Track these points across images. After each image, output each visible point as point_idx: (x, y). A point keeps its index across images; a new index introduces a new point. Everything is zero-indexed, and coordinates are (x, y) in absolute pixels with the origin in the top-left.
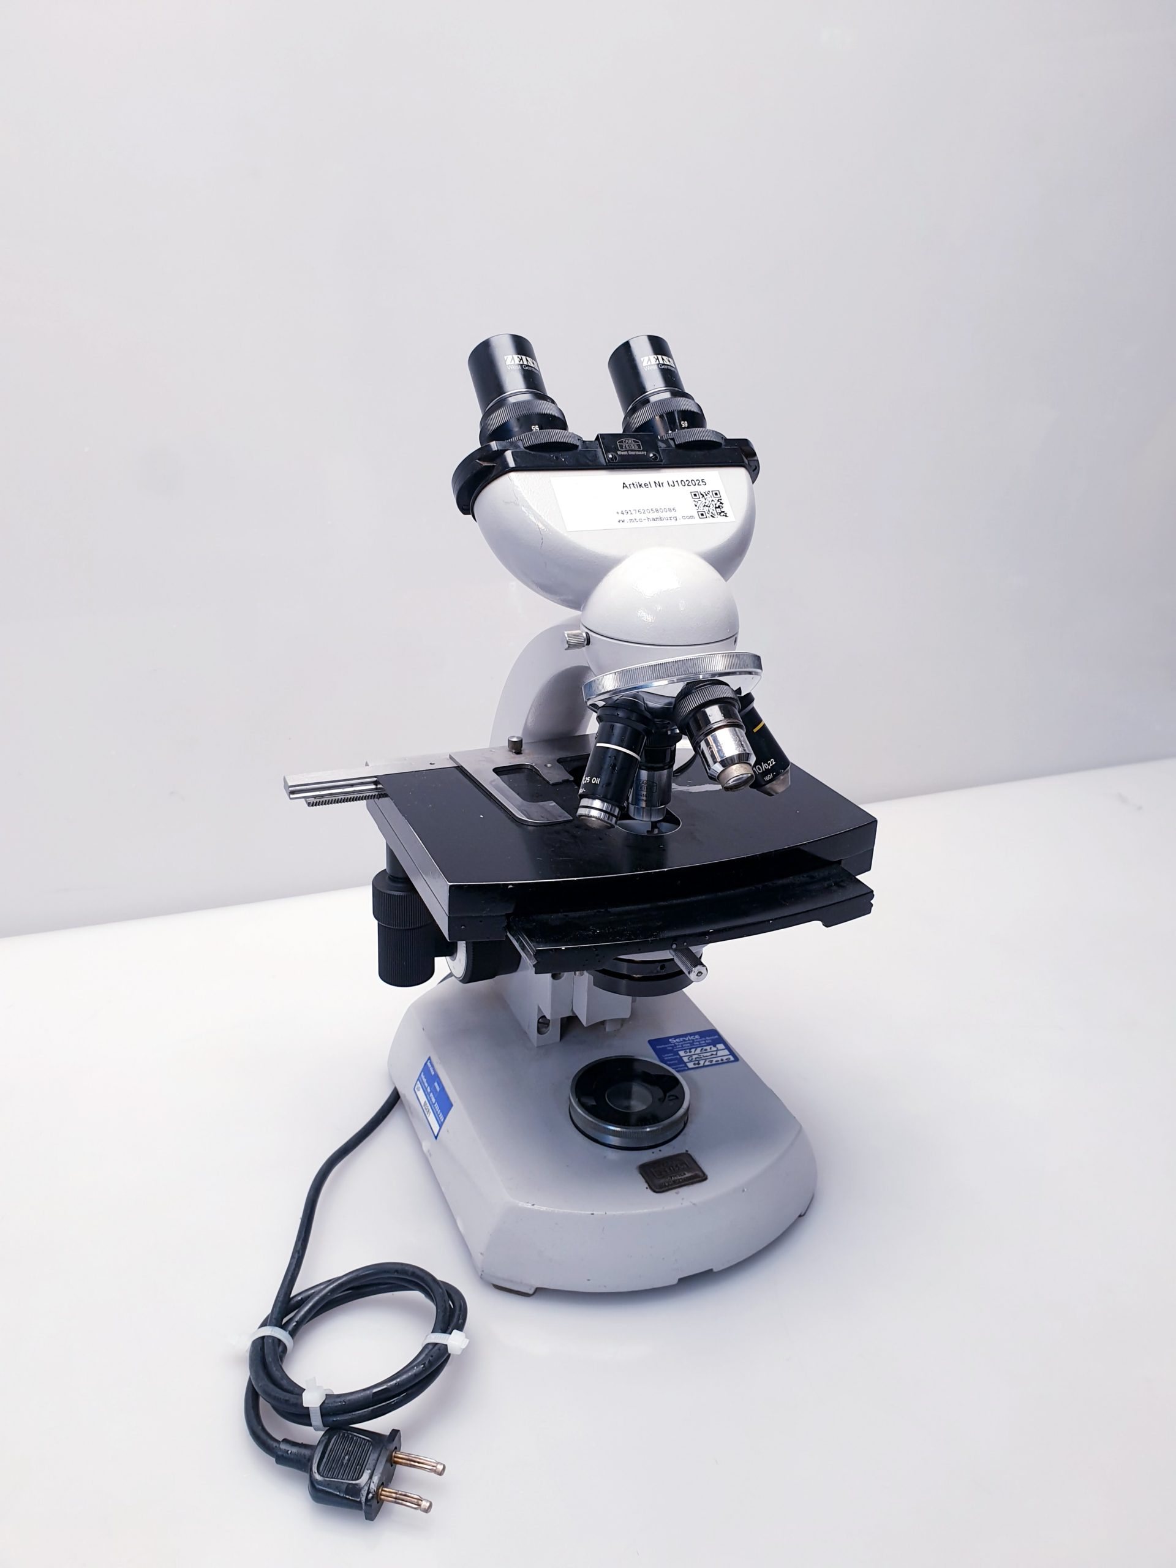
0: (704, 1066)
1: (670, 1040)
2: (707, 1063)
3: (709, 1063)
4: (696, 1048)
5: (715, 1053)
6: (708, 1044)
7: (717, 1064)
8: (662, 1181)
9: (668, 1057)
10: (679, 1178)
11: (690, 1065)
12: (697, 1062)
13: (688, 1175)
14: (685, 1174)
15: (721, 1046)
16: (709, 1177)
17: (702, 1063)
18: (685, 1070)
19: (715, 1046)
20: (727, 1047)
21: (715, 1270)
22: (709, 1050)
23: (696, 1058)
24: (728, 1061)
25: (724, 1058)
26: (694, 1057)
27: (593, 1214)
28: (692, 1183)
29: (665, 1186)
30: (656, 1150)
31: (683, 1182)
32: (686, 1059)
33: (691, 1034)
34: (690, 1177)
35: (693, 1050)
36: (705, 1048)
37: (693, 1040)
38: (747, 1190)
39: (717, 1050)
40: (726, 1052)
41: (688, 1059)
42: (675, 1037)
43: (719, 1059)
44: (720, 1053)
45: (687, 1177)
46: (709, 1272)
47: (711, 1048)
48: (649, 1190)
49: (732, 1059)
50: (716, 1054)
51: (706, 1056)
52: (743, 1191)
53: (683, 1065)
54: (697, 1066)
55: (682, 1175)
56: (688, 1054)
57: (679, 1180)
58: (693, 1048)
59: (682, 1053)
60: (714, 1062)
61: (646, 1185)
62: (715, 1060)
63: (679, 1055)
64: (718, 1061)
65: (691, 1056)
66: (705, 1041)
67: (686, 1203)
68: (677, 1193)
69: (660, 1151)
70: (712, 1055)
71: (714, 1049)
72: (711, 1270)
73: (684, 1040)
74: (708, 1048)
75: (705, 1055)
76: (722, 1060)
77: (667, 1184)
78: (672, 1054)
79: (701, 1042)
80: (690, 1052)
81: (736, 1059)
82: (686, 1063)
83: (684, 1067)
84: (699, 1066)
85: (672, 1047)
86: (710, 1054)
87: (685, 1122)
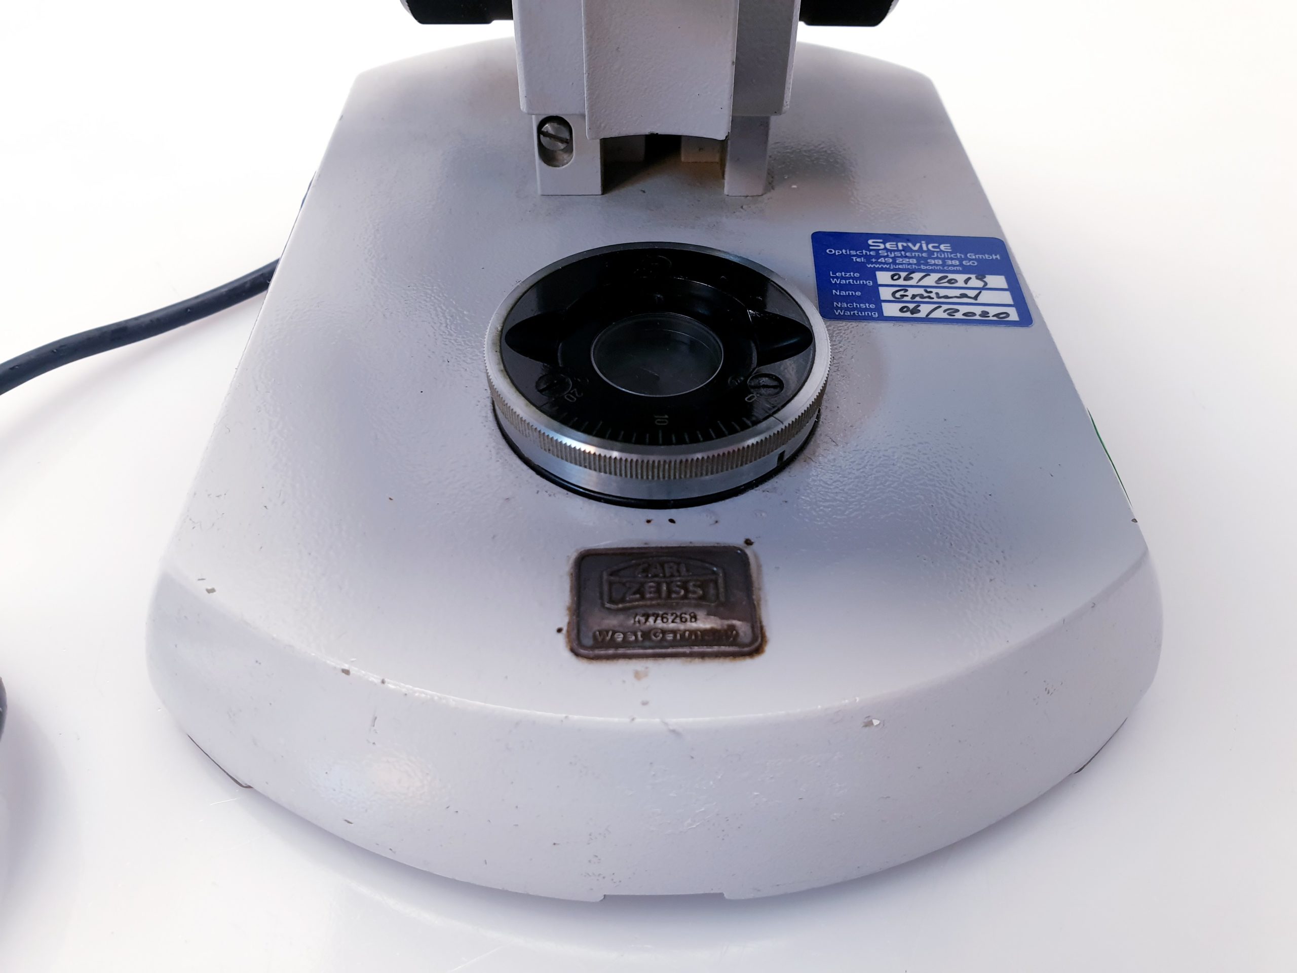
0: (927, 320)
1: (870, 242)
2: (939, 314)
3: (945, 316)
4: (927, 273)
5: (972, 293)
6: (965, 270)
7: (968, 320)
8: (612, 622)
9: (842, 278)
10: (672, 626)
11: (891, 310)
12: (911, 306)
13: (705, 623)
14: (694, 618)
15: (997, 281)
16: (769, 649)
17: (924, 310)
18: (869, 318)
19: (981, 277)
20: (1015, 287)
22: (961, 283)
23: (914, 296)
24: (1001, 320)
25: (993, 311)
26: (911, 292)
27: (346, 672)
28: (703, 656)
29: (613, 644)
30: (663, 516)
31: (673, 644)
32: (885, 293)
33: (929, 239)
34: (712, 631)
35: (917, 276)
36: (951, 276)
37: (930, 253)
38: (883, 724)
39: (985, 288)
40: (1007, 298)
41: (894, 294)
42: (886, 238)
43: (978, 310)
44: (985, 297)
45: (693, 632)
47: (966, 281)
48: (561, 639)
49: (1014, 315)
50: (976, 298)
51: (946, 297)
52: (869, 724)
53: (872, 306)
54: (908, 314)
56: (901, 282)
57: (664, 632)
58: (920, 271)
59: (883, 277)
60: (958, 316)
61: (563, 620)
62: (964, 309)
63: (874, 279)
64: (974, 314)
65: (905, 288)
66: (961, 260)
67: (650, 720)
68: (638, 675)
69: (672, 521)
70: (964, 296)
71: (975, 282)
72: (721, 895)
73: (907, 249)
74: (961, 278)
75: (942, 292)
76: (985, 314)
77: (619, 638)
78: (857, 275)
79: (949, 262)
80: (908, 278)
81: (1026, 318)
82: (878, 302)
83: (871, 310)
84: (910, 316)
85: (868, 258)
86: (958, 292)
87: (786, 457)
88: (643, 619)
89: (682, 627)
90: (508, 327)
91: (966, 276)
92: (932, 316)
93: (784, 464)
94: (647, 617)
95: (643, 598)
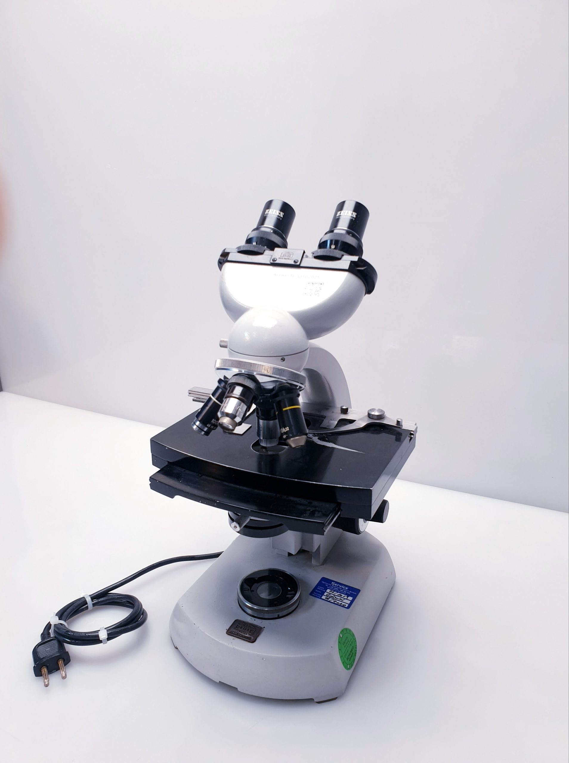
0: (329, 601)
1: (332, 582)
2: (332, 601)
4: (338, 592)
5: (343, 599)
6: (346, 594)
8: (234, 630)
9: (320, 588)
10: (242, 634)
11: (324, 597)
12: (328, 598)
13: (247, 635)
14: (246, 634)
15: (350, 598)
16: (255, 643)
17: (330, 599)
18: (318, 598)
19: (348, 596)
20: (353, 600)
21: (238, 689)
22: (342, 597)
23: (330, 596)
24: (343, 606)
25: (343, 604)
27: (195, 624)
28: (244, 640)
30: (254, 619)
31: (241, 636)
32: (326, 594)
33: (345, 586)
34: (248, 637)
35: (335, 592)
36: (342, 594)
37: (342, 588)
38: (265, 659)
39: (346, 599)
40: (349, 602)
41: (327, 595)
42: (336, 582)
43: (340, 602)
44: (344, 601)
45: (246, 636)
46: (235, 689)
48: (226, 630)
49: (347, 606)
52: (263, 659)
54: (326, 599)
55: (244, 634)
56: (331, 593)
59: (328, 591)
60: (336, 603)
61: (228, 629)
62: (338, 602)
63: (326, 590)
65: (330, 594)
66: (347, 592)
68: (233, 639)
70: (341, 599)
71: (345, 597)
72: (237, 688)
73: (339, 586)
74: (343, 595)
75: (337, 597)
76: (341, 604)
77: (234, 633)
78: (323, 588)
79: (344, 592)
80: (333, 592)
81: (349, 607)
82: (323, 595)
83: (320, 596)
84: (327, 600)
85: (329, 586)
86: (340, 598)
87: (280, 616)
88: (238, 631)
89: (244, 635)
90: (247, 578)
91: (344, 595)
92: (330, 601)
93: (279, 617)
94: (239, 632)
95: (241, 629)
